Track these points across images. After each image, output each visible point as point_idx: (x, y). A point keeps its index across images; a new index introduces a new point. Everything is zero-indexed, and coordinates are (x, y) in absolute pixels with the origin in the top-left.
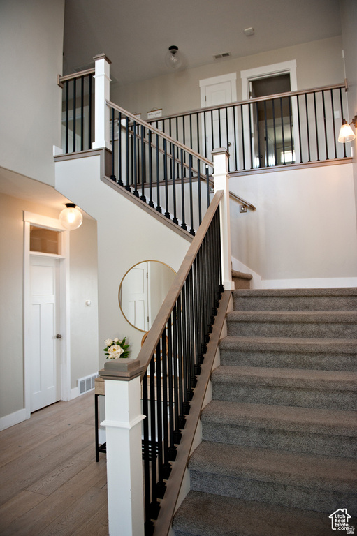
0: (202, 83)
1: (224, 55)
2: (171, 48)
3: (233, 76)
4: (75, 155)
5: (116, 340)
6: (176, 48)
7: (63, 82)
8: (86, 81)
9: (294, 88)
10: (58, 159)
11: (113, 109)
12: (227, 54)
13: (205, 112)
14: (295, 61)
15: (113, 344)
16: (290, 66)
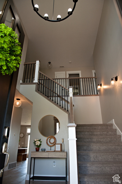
0: (56, 73)
1: (62, 67)
2: (49, 62)
3: (64, 72)
4: (27, 83)
5: (38, 140)
6: (51, 63)
7: (25, 64)
8: (33, 65)
9: (80, 76)
10: (21, 84)
11: (40, 73)
12: (63, 67)
13: (58, 79)
14: (81, 71)
15: (37, 141)
16: (79, 72)
